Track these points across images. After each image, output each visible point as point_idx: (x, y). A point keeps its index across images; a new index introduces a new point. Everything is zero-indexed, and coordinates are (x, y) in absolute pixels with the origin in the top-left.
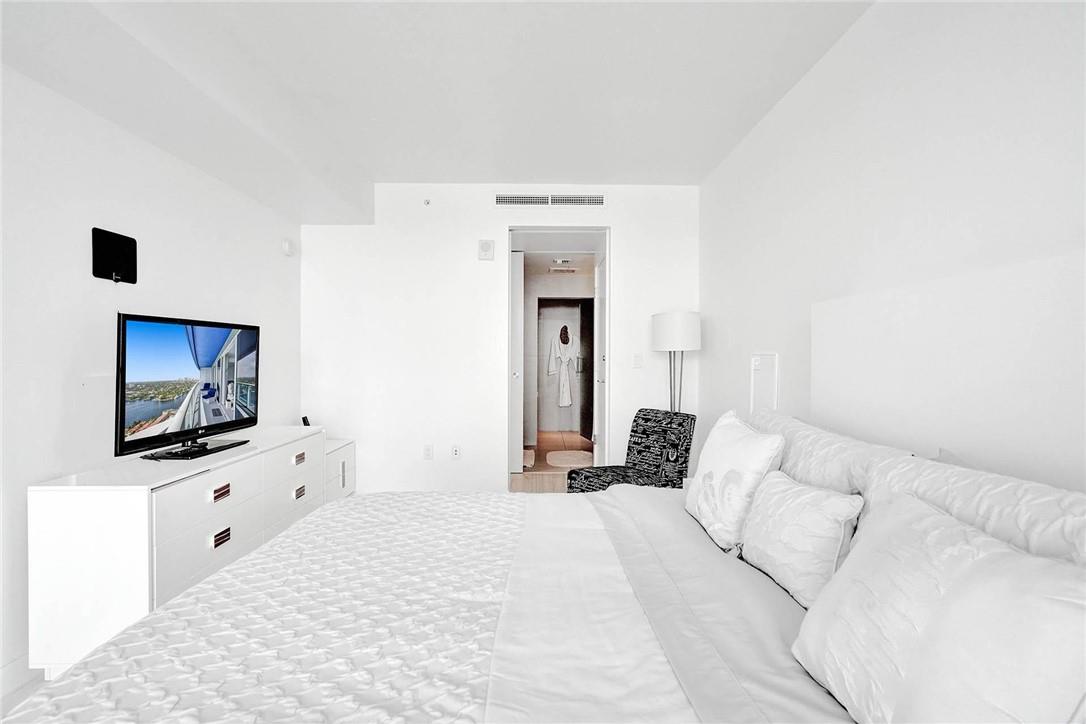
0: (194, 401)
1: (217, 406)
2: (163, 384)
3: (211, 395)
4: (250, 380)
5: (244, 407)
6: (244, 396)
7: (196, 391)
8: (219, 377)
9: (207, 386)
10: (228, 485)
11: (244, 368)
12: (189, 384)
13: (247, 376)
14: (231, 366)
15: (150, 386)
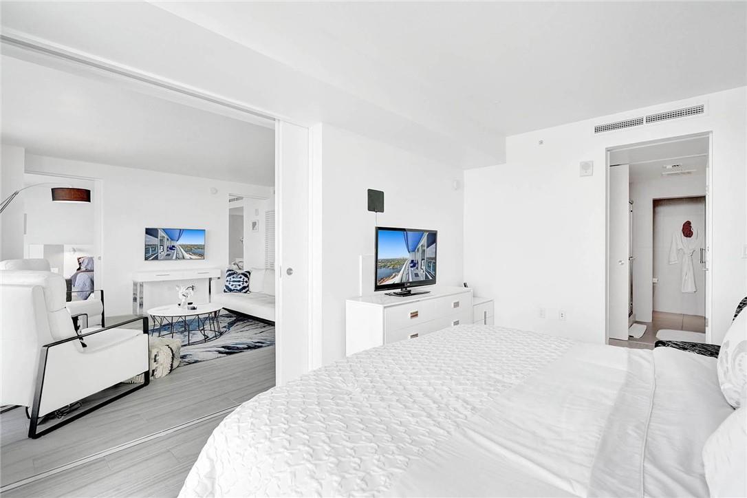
0: (407, 268)
1: (417, 271)
2: (393, 260)
3: (414, 266)
4: (432, 259)
5: (429, 273)
6: (430, 267)
7: (408, 263)
8: (418, 257)
9: (412, 261)
10: (417, 312)
11: (429, 252)
12: (405, 260)
13: (432, 256)
14: (424, 251)
15: (388, 261)
